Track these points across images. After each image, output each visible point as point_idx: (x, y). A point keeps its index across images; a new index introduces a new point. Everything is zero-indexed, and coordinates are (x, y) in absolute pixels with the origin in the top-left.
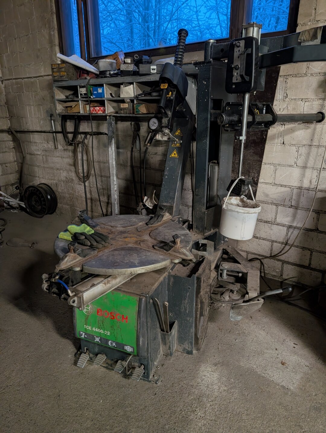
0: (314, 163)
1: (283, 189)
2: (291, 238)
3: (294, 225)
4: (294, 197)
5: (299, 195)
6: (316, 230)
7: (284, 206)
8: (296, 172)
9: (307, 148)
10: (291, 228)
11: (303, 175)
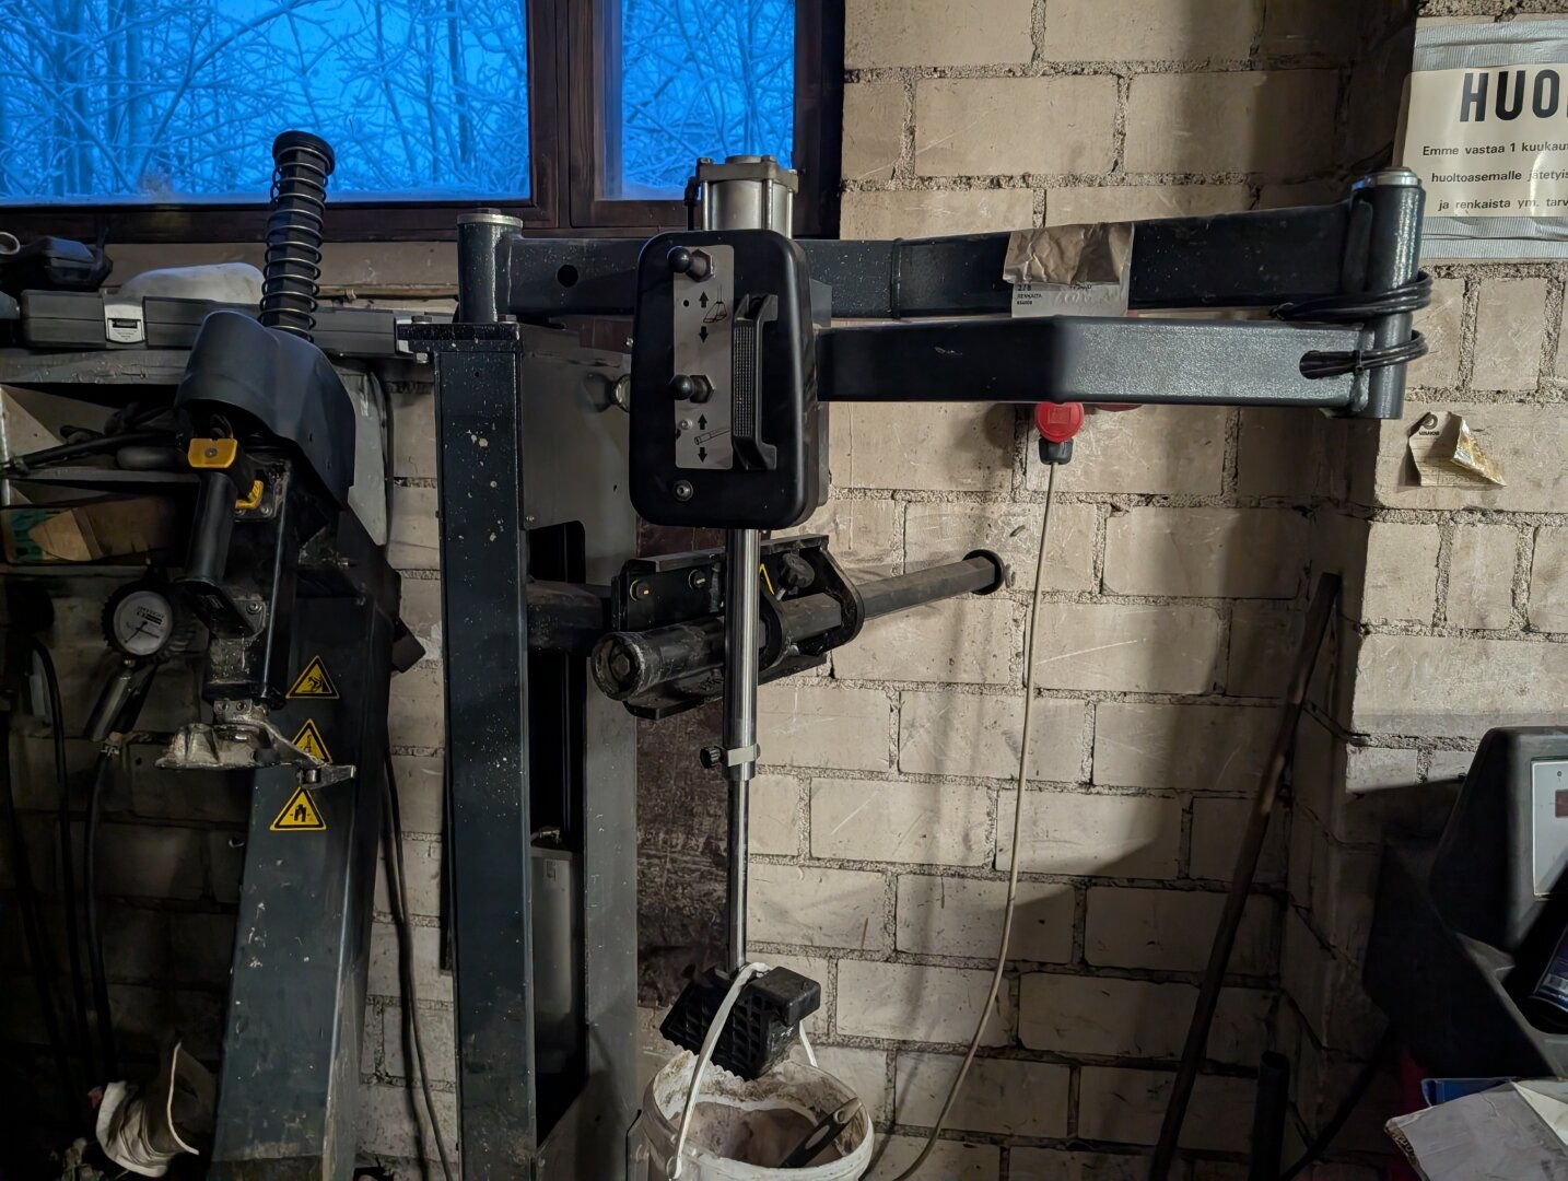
0: (973, 760)
1: (852, 880)
2: (909, 1098)
3: (919, 1035)
4: (902, 913)
5: (924, 902)
6: (1014, 1048)
7: (863, 954)
8: (901, 800)
9: (935, 696)
10: (907, 1052)
11: (932, 814)
